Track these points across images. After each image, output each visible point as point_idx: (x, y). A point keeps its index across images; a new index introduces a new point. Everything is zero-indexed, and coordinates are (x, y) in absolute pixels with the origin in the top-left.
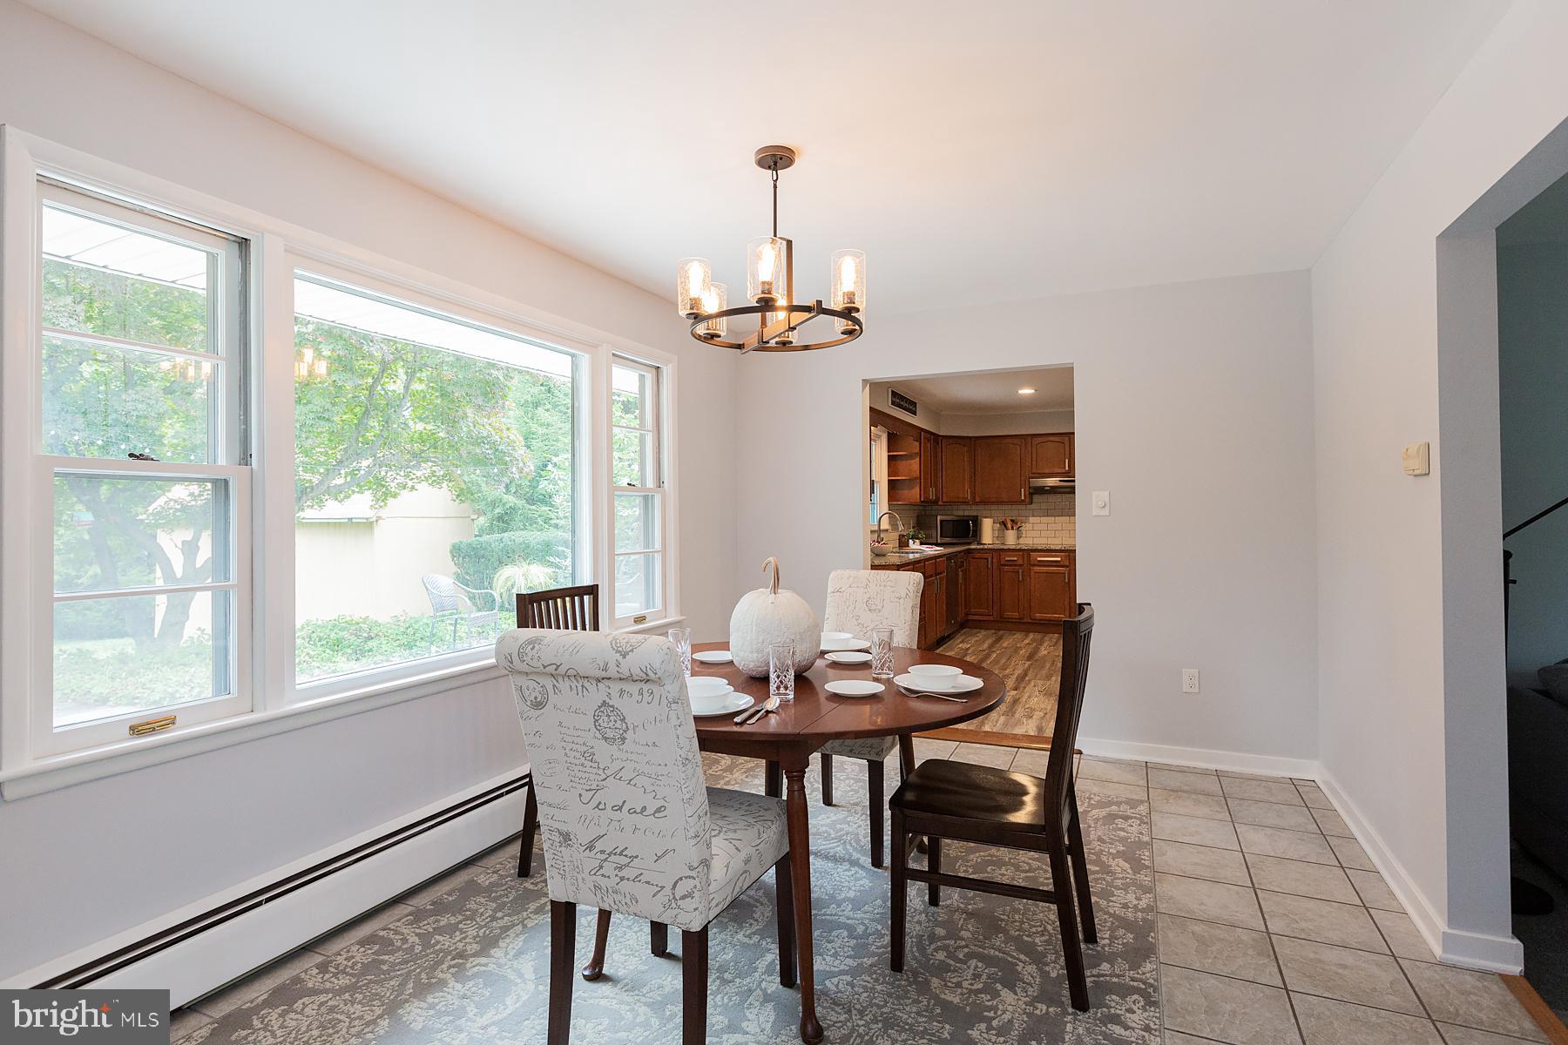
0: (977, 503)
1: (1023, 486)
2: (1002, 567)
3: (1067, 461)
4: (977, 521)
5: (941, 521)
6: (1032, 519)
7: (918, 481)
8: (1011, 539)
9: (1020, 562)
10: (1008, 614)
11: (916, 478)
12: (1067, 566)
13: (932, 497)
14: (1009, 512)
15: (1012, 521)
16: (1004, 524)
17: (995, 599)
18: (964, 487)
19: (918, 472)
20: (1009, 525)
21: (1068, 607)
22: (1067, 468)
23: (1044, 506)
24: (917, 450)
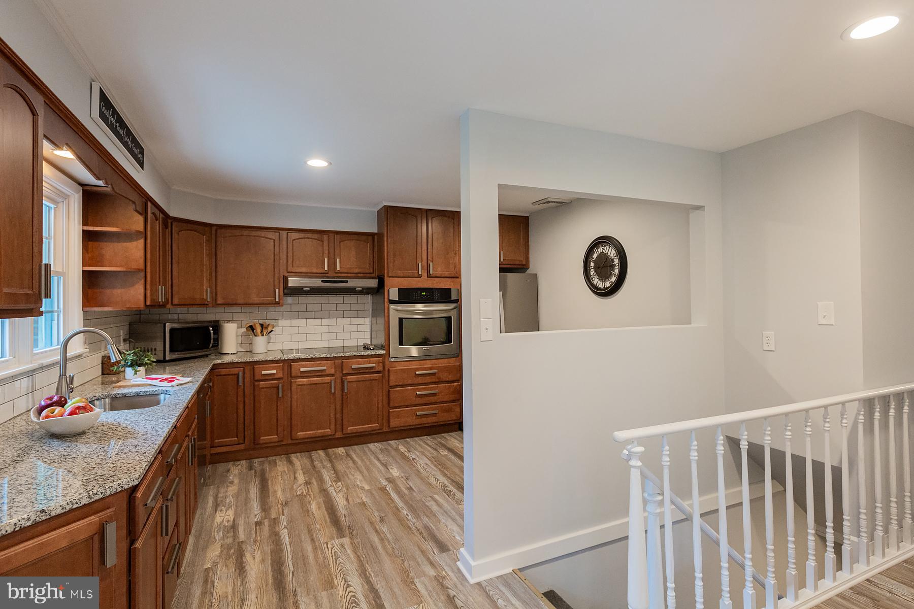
0: (217, 305)
1: (277, 285)
2: (256, 383)
3: (326, 260)
4: (217, 327)
5: (172, 330)
6: (282, 322)
7: (142, 274)
8: (262, 348)
9: (280, 375)
10: (264, 438)
11: (139, 270)
12: (333, 375)
13: (161, 299)
14: (257, 317)
15: (262, 325)
16: (252, 328)
17: (247, 422)
18: (202, 285)
19: (142, 261)
20: (259, 329)
21: (334, 420)
22: (326, 269)
23: (296, 308)
24: (140, 227)
